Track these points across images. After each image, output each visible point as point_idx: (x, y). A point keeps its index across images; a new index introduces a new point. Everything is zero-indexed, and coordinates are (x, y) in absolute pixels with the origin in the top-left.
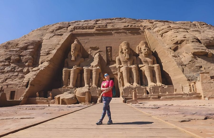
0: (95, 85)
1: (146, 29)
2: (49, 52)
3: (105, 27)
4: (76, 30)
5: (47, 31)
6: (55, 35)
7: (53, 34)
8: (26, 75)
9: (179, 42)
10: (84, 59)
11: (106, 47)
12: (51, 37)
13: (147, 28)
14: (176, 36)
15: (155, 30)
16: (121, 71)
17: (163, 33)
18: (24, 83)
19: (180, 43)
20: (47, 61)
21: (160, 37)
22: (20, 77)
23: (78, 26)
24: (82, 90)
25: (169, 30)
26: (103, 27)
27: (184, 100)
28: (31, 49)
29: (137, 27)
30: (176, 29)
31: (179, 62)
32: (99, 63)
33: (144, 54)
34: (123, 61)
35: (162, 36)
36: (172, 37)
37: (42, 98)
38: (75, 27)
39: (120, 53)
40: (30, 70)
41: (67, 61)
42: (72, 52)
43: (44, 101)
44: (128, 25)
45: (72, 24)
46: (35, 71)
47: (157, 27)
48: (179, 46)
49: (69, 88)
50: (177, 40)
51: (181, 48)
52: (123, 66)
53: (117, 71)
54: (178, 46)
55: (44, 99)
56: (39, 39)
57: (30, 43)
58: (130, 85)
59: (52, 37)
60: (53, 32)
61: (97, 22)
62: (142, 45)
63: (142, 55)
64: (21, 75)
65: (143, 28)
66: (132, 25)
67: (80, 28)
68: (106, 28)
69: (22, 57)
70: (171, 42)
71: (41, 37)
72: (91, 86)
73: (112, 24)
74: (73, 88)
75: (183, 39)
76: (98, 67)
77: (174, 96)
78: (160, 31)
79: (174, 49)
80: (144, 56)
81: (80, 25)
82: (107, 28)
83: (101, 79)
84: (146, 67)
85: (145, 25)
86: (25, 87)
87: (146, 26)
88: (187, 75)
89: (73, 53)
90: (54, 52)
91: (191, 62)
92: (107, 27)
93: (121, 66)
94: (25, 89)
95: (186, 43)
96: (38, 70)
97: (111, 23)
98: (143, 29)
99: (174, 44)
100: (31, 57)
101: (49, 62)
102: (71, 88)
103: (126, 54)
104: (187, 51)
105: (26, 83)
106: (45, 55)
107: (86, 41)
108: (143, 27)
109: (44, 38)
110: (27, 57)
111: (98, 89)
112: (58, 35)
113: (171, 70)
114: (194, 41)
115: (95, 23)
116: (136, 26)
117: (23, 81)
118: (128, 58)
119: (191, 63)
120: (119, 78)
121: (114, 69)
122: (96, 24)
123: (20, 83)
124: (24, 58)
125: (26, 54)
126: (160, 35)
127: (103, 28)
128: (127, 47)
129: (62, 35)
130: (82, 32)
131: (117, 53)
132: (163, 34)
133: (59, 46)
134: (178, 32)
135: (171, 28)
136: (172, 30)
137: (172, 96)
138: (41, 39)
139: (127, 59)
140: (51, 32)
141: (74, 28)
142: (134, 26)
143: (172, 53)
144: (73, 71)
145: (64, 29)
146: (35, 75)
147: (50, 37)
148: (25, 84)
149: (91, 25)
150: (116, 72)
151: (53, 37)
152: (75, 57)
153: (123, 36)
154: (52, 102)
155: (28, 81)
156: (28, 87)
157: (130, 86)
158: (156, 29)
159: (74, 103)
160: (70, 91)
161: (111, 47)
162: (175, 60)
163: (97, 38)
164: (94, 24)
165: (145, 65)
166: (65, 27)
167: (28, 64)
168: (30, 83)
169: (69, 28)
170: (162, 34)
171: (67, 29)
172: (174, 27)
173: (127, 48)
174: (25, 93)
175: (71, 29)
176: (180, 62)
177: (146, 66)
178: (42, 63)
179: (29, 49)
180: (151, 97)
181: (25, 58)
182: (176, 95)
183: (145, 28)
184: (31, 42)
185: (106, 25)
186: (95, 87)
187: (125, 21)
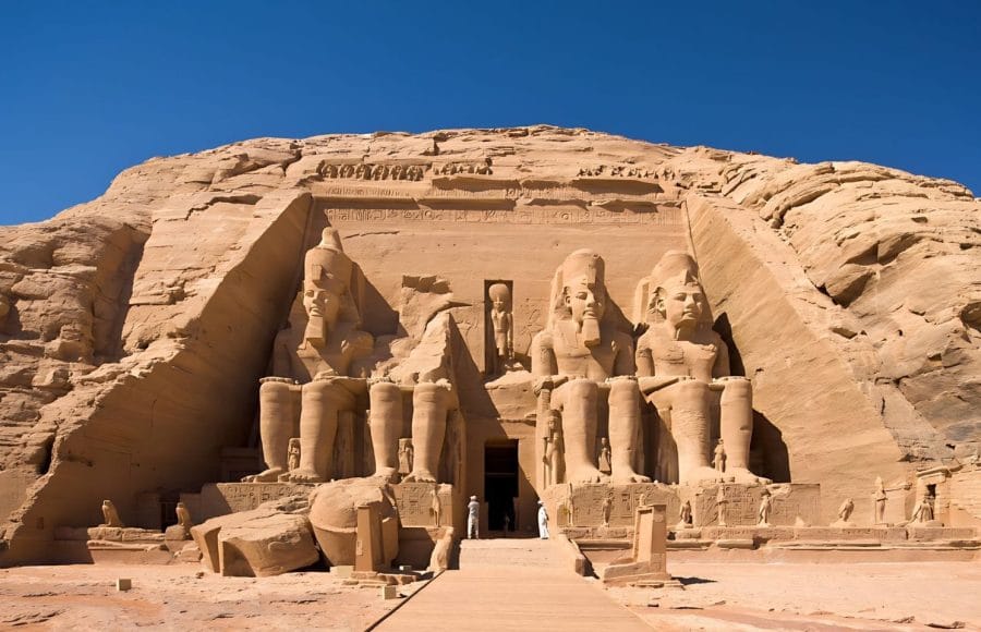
0: (428, 472)
1: (694, 188)
2: (183, 286)
3: (483, 172)
4: (329, 182)
5: (181, 179)
6: (216, 200)
7: (206, 196)
8: (52, 405)
9: (882, 252)
10: (375, 340)
11: (486, 281)
12: (198, 210)
13: (696, 185)
14: (868, 215)
15: (739, 196)
16: (554, 406)
17: (789, 208)
18: (25, 445)
19: (892, 255)
20: (171, 336)
21: (766, 232)
22: (13, 411)
23: (342, 161)
24: (348, 491)
25: (827, 186)
26: (471, 171)
27: (892, 560)
28: (77, 261)
29: (643, 179)
30: (868, 183)
31: (865, 361)
32: (449, 362)
33: (673, 320)
34: (569, 356)
35: (780, 223)
36: (846, 222)
37: (134, 532)
38: (323, 163)
39: (552, 315)
40: (75, 378)
41: (285, 346)
42: (311, 294)
43: (142, 546)
44: (601, 169)
45: (309, 147)
46: (100, 381)
47: (753, 176)
48: (878, 276)
49: (294, 480)
50: (873, 235)
51: (884, 285)
52: (566, 380)
53: (535, 405)
54: (868, 277)
55: (143, 537)
56: (130, 219)
57: (72, 230)
58: (601, 474)
59: (203, 209)
60: (210, 183)
61: (439, 144)
62: (672, 270)
63: (660, 326)
64: (19, 402)
65: (678, 185)
66: (620, 169)
67: (350, 170)
68: (487, 176)
69: (21, 305)
70: (833, 254)
71: (143, 209)
72: (405, 475)
73: (515, 159)
74: (314, 480)
75: (914, 228)
76: (443, 382)
77: (836, 538)
78: (768, 197)
79: (845, 291)
80: (672, 331)
81: (351, 156)
82: (492, 178)
83: (455, 440)
84: (685, 387)
85: (687, 168)
86: (32, 468)
87: (692, 174)
88: (904, 432)
89: (314, 302)
90: (207, 287)
91: (938, 363)
92: (491, 173)
93: (555, 378)
94: (29, 483)
95: (928, 254)
96: (113, 376)
97: (513, 154)
98: (679, 188)
99: (849, 262)
100: (75, 305)
101: (181, 342)
102: (299, 481)
103: (586, 316)
104: (919, 304)
105: (38, 445)
106: (160, 304)
107: (384, 242)
108: (678, 179)
109: (160, 213)
110: (53, 305)
111: (437, 489)
112: (235, 200)
113: (807, 405)
114: (970, 241)
115: (432, 149)
116: (643, 174)
117: (25, 437)
118: (593, 339)
119: (939, 368)
120: (546, 439)
121: (520, 397)
122: (436, 152)
123: (7, 448)
124: (36, 310)
125: (47, 287)
126: (771, 217)
127: (470, 175)
128: (593, 281)
129: (251, 200)
130: (359, 191)
131: (537, 313)
132: (789, 212)
133: (235, 259)
134: (876, 196)
135: (839, 177)
136: (844, 185)
137: (827, 537)
138: (139, 218)
139: (588, 344)
140: (195, 185)
141: (319, 170)
142: (630, 174)
143: (828, 314)
144: (316, 395)
145: (269, 173)
146: (90, 403)
147: (191, 211)
148: (30, 451)
149: (413, 156)
150: (529, 414)
151: (206, 208)
152: (326, 326)
153: (570, 225)
154: (189, 554)
155: (50, 434)
156: (50, 469)
157: (599, 480)
158: (751, 189)
159: (301, 564)
160: (293, 498)
161: (509, 284)
162: (847, 350)
163: (439, 233)
164: (426, 153)
165: (680, 377)
166: (274, 163)
167: (63, 345)
168: (56, 445)
169: (296, 171)
170: (782, 215)
171: (281, 170)
172: (854, 171)
173: (591, 287)
174: (27, 504)
175: (305, 172)
176: (869, 362)
177: (681, 383)
178: (144, 346)
179: (67, 263)
180: (718, 542)
181: (40, 312)
182: (848, 532)
183: (688, 185)
184: (77, 226)
185: (489, 162)
186: (424, 479)
187: (585, 145)
